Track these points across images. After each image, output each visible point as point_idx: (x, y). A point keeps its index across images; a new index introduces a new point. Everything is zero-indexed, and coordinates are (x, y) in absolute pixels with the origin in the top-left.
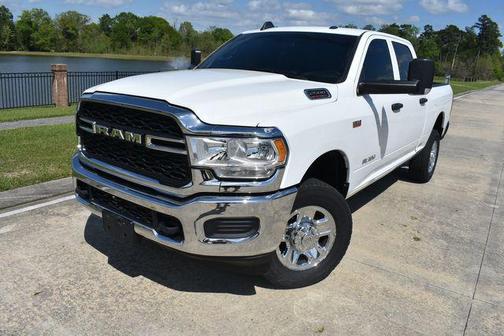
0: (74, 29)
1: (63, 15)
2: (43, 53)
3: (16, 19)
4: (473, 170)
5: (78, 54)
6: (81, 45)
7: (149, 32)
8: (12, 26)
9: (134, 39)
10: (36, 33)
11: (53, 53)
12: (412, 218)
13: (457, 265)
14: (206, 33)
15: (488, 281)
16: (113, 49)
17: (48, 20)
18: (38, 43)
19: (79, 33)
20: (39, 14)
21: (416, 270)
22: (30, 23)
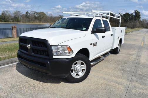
4: (132, 52)
6: (20, 20)
11: (12, 23)
13: (125, 77)
15: (134, 81)
19: (19, 17)
20: (7, 11)
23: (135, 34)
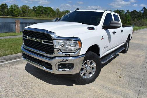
0: (25, 10)
1: (22, 6)
2: (16, 17)
3: (9, 7)
4: (140, 54)
5: (26, 18)
6: (27, 15)
7: (47, 11)
8: (8, 9)
9: (42, 13)
10: (15, 11)
11: (19, 17)
12: (119, 70)
13: (132, 87)
14: (63, 12)
16: (36, 16)
17: (18, 8)
18: (15, 14)
19: (27, 11)
20: (16, 6)
21: (118, 89)
22: (13, 9)
23: (143, 32)
